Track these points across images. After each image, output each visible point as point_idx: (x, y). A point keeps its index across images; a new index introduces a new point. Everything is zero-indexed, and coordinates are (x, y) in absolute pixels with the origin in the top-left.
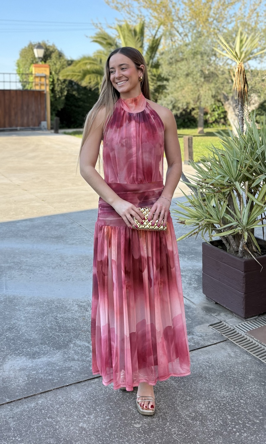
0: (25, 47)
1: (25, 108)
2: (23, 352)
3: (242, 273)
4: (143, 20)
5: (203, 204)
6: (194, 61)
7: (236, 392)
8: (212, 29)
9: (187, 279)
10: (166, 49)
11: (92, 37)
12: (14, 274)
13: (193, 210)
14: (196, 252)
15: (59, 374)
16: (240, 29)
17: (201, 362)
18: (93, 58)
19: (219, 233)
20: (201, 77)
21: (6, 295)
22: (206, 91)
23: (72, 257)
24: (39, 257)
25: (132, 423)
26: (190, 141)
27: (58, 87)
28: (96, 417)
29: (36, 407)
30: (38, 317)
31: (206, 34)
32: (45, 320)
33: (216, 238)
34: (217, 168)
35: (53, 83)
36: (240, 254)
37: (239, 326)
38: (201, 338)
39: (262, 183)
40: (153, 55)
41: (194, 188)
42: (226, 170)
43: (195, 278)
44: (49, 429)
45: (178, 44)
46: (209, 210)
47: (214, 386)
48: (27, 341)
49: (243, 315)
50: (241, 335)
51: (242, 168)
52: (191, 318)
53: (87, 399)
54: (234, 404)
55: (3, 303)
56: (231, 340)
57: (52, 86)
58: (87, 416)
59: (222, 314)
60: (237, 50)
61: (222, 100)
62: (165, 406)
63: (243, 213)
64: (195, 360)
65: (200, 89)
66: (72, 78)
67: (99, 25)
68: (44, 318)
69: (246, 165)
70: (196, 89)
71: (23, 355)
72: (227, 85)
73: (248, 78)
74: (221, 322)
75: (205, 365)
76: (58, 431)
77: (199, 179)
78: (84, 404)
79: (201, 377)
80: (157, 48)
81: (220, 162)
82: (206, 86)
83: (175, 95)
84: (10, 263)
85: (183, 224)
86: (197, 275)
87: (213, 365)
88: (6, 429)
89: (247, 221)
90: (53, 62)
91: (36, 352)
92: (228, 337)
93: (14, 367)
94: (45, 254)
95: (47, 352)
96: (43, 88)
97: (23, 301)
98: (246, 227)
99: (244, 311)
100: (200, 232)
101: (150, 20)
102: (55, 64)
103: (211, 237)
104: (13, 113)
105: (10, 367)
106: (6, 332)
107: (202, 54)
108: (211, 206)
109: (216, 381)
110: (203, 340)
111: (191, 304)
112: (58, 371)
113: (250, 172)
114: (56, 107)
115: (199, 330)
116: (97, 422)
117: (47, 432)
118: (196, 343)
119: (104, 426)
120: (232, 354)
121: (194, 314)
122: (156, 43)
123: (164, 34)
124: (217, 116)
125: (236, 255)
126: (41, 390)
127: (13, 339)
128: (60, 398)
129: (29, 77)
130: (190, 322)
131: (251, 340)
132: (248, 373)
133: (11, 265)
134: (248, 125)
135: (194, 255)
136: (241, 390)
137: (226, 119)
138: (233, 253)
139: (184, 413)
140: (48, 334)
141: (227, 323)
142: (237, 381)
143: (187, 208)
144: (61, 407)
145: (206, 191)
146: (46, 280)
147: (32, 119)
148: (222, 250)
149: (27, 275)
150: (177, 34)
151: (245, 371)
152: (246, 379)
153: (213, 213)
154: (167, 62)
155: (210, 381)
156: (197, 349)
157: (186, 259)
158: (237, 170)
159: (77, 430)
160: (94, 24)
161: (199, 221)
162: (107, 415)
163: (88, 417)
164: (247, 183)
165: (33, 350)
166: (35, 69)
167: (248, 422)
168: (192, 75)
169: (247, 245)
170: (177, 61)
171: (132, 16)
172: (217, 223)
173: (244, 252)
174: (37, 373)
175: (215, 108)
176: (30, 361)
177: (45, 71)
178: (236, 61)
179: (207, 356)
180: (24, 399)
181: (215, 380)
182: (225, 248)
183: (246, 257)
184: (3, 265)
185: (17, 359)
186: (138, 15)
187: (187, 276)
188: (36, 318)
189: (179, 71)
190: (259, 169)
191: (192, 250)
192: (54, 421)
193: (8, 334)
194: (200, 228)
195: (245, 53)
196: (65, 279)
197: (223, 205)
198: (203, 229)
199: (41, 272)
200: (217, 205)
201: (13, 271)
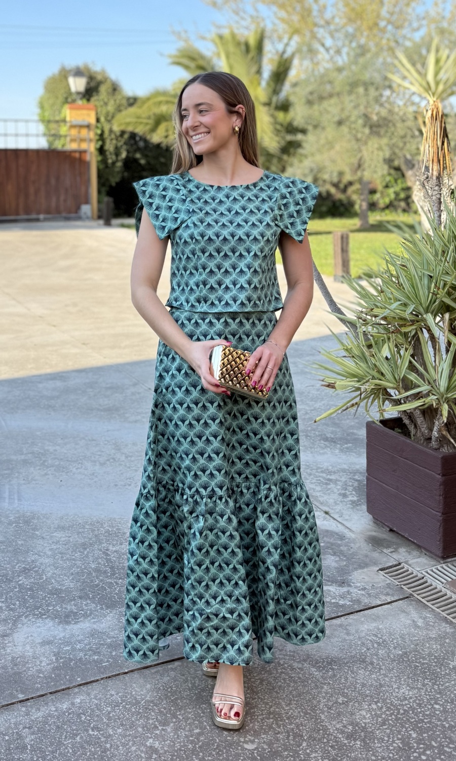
0: (54, 75)
1: (53, 181)
2: (48, 612)
3: (438, 476)
4: (262, 25)
5: (367, 354)
6: (353, 97)
7: (426, 690)
8: (384, 42)
9: (339, 487)
10: (303, 76)
11: (170, 56)
12: (33, 473)
13: (350, 364)
14: (355, 439)
15: (111, 653)
16: (436, 41)
17: (363, 634)
18: (173, 93)
19: (396, 405)
20: (364, 126)
21: (18, 511)
22: (373, 152)
23: (134, 444)
24: (77, 444)
25: (241, 742)
26: (344, 239)
27: (110, 144)
28: (176, 730)
29: (70, 709)
30: (75, 551)
31: (373, 49)
32: (87, 556)
33: (392, 414)
34: (393, 290)
35: (101, 137)
36: (434, 444)
37: (432, 571)
38: (363, 592)
40: (279, 87)
41: (352, 325)
42: (409, 292)
43: (353, 485)
44: (93, 749)
45: (325, 68)
46: (378, 364)
47: (386, 679)
48: (56, 592)
49: (439, 553)
50: (436, 588)
51: (439, 289)
52: (345, 556)
53: (160, 698)
54: (423, 712)
55: (14, 525)
56: (418, 597)
57: (100, 143)
58: (160, 728)
59: (402, 550)
60: (430, 77)
61: (403, 167)
62: (299, 712)
63: (440, 370)
64: (354, 632)
65: (364, 148)
66: (135, 129)
67: (183, 35)
68: (85, 553)
69: (445, 285)
70: (356, 147)
71: (49, 616)
72: (412, 140)
73: (449, 127)
74: (400, 564)
75: (371, 641)
76: (108, 752)
77: (360, 309)
78: (156, 706)
79: (364, 661)
80: (286, 75)
81: (398, 278)
82: (374, 143)
83: (318, 158)
84: (26, 454)
85: (332, 389)
86: (357, 480)
87: (384, 641)
88: (18, 747)
89: (446, 385)
90: (103, 100)
91: (72, 612)
92: (413, 592)
93: (33, 638)
94: (87, 438)
95: (91, 614)
96: (84, 146)
97: (49, 522)
98: (445, 396)
99: (442, 545)
100: (363, 404)
101: (274, 24)
102: (106, 104)
103: (382, 411)
104: (32, 190)
105: (26, 638)
106: (19, 576)
107: (366, 85)
108: (382, 357)
109: (390, 670)
110: (367, 596)
111: (346, 531)
112: (110, 646)
113: (452, 297)
114: (107, 180)
115: (360, 577)
116: (178, 738)
117: (90, 755)
118: (355, 600)
119: (191, 746)
120: (420, 623)
121: (352, 550)
122: (284, 65)
123: (298, 50)
124: (393, 196)
125: (428, 444)
126: (79, 680)
127: (31, 589)
128: (113, 695)
129: (59, 126)
130: (345, 563)
131: (454, 596)
132: (448, 657)
133: (27, 458)
134: (449, 212)
135: (351, 445)
136: (436, 687)
137: (410, 200)
138: (422, 441)
139: (333, 727)
140: (92, 581)
141: (410, 565)
142: (428, 670)
143: (339, 359)
144: (114, 710)
145: (373, 330)
146: (89, 485)
147: (65, 201)
148: (402, 435)
149: (55, 476)
150: (321, 49)
151: (443, 653)
152: (445, 667)
153: (385, 369)
154: (303, 100)
155: (380, 669)
156: (357, 612)
157: (337, 451)
158: (429, 292)
159: (142, 751)
160: (173, 32)
161: (360, 383)
162: (197, 727)
163: (163, 730)
164: (447, 316)
165: (65, 608)
166: (70, 113)
167: (449, 743)
168: (348, 123)
169: (448, 427)
170: (321, 98)
171: (242, 18)
172: (394, 388)
173: (442, 440)
174: (74, 649)
175: (390, 181)
176: (60, 627)
177: (89, 115)
178: (428, 97)
179: (375, 625)
180: (49, 695)
181: (389, 668)
182: (406, 432)
183: (446, 448)
184: (14, 457)
185: (38, 624)
186: (252, 17)
187: (339, 481)
188: (72, 552)
189: (325, 115)
191: (348, 435)
192: (102, 734)
193: (22, 580)
194: (362, 396)
195: (445, 83)
196: (123, 483)
197: (404, 355)
198: (367, 397)
199: (79, 470)
200: (393, 355)
201: (32, 469)
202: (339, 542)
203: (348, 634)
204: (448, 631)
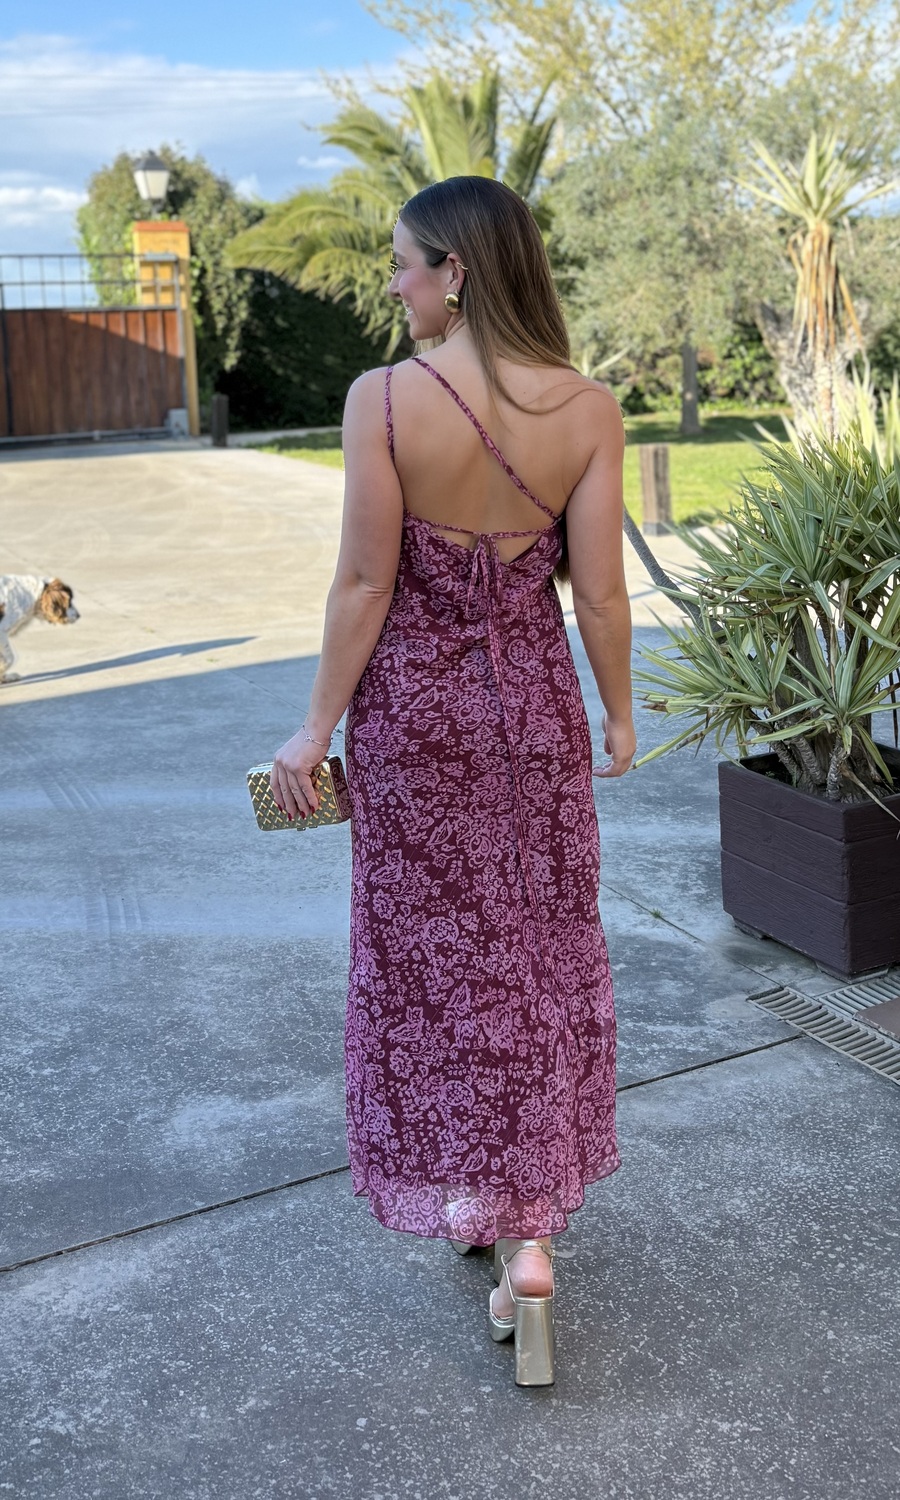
1: (115, 368)
2: (221, 1085)
3: (839, 843)
4: (493, 66)
5: (718, 651)
6: (666, 198)
9: (674, 875)
12: (158, 875)
13: (690, 670)
14: (698, 799)
17: (730, 1093)
18: (333, 195)
19: (766, 734)
22: (705, 296)
24: (226, 826)
26: (660, 459)
32: (271, 999)
33: (760, 749)
34: (757, 544)
36: (830, 793)
37: (835, 997)
38: (725, 1033)
39: (890, 583)
40: (528, 181)
41: (689, 604)
43: (697, 871)
45: (610, 143)
46: (734, 667)
47: (769, 1154)
48: (229, 1055)
49: (846, 967)
50: (842, 1021)
51: (832, 540)
52: (693, 980)
56: (815, 1036)
57: (198, 294)
59: (785, 967)
61: (760, 321)
63: (838, 673)
64: (714, 1090)
65: (688, 288)
66: (265, 265)
70: (674, 289)
71: (223, 1091)
72: (774, 272)
74: (782, 988)
75: (742, 1102)
77: (703, 578)
79: (733, 1131)
80: (540, 158)
81: (765, 525)
82: (705, 281)
84: (142, 845)
85: (661, 713)
86: (704, 863)
89: (849, 695)
91: (259, 1082)
92: (805, 1028)
95: (291, 1084)
96: (169, 300)
98: (847, 713)
99: (849, 954)
100: (711, 736)
101: (515, 61)
103: (743, 744)
107: (693, 174)
108: (743, 655)
109: (774, 1142)
110: (731, 1037)
111: (691, 942)
113: (854, 552)
115: (719, 1011)
118: (712, 1045)
120: (819, 1073)
121: (702, 970)
122: (536, 140)
124: (740, 372)
125: (820, 793)
126: (287, 1178)
127: (187, 1053)
131: (871, 1033)
132: (864, 1119)
133: (145, 852)
135: (690, 807)
137: (772, 381)
138: (811, 789)
139: (691, 1222)
140: (285, 1036)
141: (798, 990)
143: (671, 663)
145: (725, 612)
146: (258, 889)
147: (139, 404)
148: (777, 781)
149: (199, 878)
153: (748, 674)
154: (576, 206)
156: (718, 1061)
157: (668, 818)
158: (817, 546)
161: (706, 701)
164: (846, 584)
165: (248, 1078)
167: (869, 1236)
168: (655, 246)
169: (852, 765)
171: (456, 54)
172: (761, 706)
173: (846, 785)
175: (735, 346)
179: (747, 1079)
182: (783, 776)
183: (851, 797)
184: (123, 853)
187: (675, 865)
189: (615, 233)
190: (883, 543)
191: (684, 792)
193: (171, 1040)
194: (712, 720)
196: (314, 885)
197: (779, 649)
198: (719, 723)
199: (239, 867)
200: (760, 652)
201: (157, 869)
202: (682, 959)
203: (705, 1094)
204: (863, 1082)
